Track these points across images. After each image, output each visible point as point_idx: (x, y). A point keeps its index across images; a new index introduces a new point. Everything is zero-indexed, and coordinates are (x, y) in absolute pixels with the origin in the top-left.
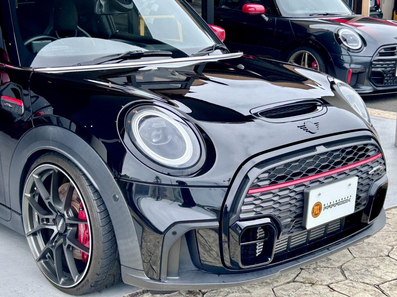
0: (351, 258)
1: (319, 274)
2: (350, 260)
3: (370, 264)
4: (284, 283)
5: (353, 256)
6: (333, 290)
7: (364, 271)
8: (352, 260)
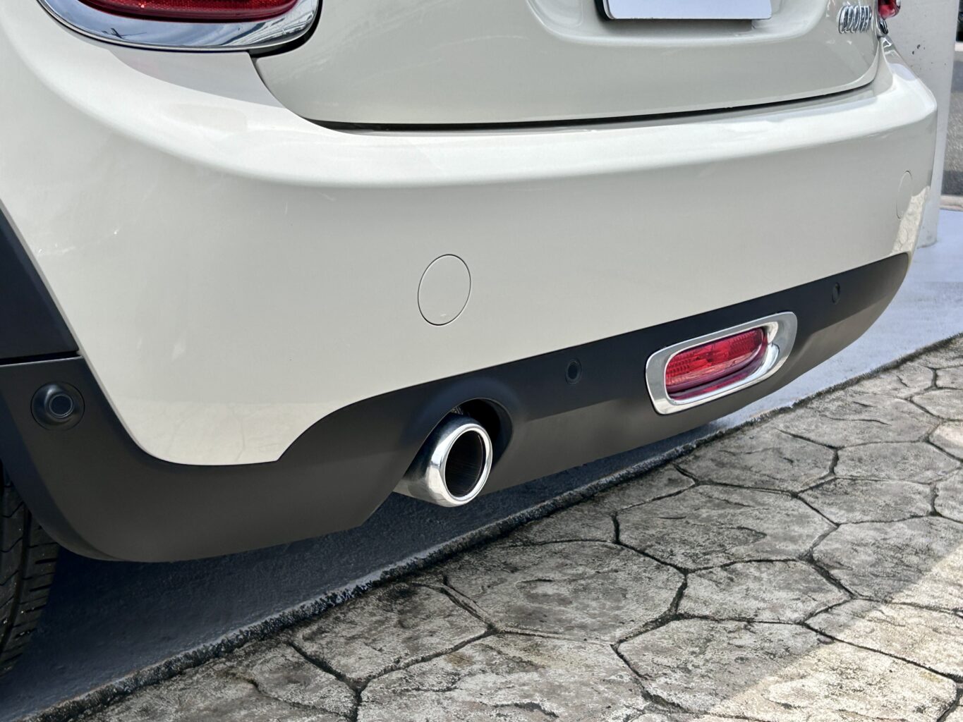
0: (826, 525)
1: (752, 585)
2: (828, 534)
3: (899, 542)
4: (646, 624)
5: (828, 519)
6: (828, 640)
7: (893, 565)
8: (834, 533)
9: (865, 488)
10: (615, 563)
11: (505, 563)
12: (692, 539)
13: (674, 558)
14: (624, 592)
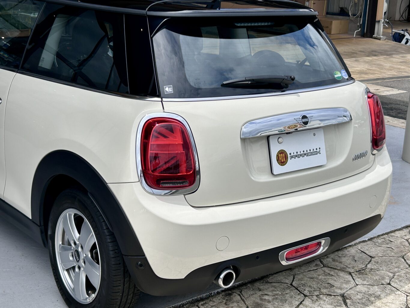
0: (354, 284)
1: (322, 302)
2: (353, 288)
3: (372, 293)
7: (366, 300)
8: (355, 288)
9: (373, 273)
10: (288, 291)
11: (258, 288)
12: (312, 286)
13: (305, 291)
14: (286, 300)
